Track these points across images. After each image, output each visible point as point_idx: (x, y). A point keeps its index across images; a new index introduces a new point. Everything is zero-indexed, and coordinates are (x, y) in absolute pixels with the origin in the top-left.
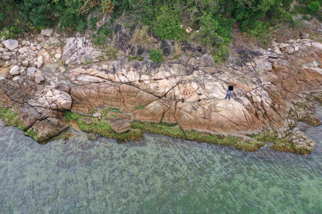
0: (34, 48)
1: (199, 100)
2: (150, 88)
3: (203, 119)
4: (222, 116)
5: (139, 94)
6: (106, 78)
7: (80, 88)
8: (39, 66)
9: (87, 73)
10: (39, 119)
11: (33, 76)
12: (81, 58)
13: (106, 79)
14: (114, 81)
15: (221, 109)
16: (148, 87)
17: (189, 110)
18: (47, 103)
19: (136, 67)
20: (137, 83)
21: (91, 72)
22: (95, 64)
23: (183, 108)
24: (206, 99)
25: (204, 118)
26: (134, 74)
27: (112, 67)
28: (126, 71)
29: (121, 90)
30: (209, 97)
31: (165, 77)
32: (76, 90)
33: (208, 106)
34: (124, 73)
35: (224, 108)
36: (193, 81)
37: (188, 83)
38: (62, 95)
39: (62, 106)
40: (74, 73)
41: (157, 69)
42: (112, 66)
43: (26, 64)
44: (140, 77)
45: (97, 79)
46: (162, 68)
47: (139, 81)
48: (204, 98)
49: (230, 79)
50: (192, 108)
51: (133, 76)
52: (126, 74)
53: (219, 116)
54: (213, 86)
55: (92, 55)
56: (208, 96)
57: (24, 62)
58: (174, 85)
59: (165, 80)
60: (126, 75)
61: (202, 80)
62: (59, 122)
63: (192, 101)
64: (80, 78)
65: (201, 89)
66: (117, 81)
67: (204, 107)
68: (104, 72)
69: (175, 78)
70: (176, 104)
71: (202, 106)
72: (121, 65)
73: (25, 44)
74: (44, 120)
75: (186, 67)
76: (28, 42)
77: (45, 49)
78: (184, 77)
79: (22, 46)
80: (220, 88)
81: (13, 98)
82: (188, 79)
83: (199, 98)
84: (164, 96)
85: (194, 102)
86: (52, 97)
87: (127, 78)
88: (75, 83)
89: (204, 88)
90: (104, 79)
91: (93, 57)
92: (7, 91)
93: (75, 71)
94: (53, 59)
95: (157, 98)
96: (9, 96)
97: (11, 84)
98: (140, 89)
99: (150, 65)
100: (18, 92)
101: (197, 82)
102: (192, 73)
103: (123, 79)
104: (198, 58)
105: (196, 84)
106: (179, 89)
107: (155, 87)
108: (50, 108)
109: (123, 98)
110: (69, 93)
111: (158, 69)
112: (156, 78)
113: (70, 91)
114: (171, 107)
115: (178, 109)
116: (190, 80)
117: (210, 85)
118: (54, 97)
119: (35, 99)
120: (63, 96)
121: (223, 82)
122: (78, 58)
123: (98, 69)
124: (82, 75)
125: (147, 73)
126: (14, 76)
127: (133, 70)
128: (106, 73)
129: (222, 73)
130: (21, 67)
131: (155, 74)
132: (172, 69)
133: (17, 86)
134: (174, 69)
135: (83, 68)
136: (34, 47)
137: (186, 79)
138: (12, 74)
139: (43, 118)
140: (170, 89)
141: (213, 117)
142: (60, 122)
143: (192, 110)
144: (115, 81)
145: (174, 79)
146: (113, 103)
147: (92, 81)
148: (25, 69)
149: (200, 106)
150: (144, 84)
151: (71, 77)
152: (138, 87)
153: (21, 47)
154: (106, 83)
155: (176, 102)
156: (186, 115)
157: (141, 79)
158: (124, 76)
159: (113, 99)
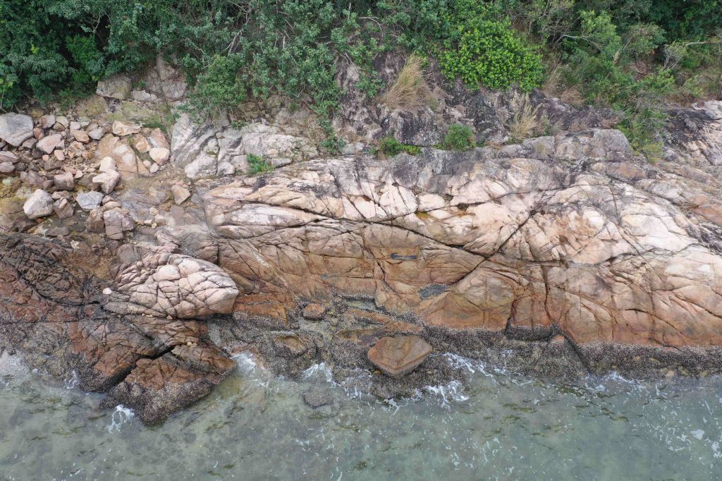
0: (82, 136)
1: (612, 259)
2: (453, 233)
3: (634, 312)
4: (686, 299)
5: (425, 252)
6: (319, 210)
7: (248, 245)
8: (108, 186)
9: (260, 200)
10: (145, 354)
11: (98, 219)
12: (232, 156)
13: (320, 214)
14: (343, 219)
15: (682, 279)
16: (448, 230)
17: (587, 289)
18: (163, 303)
19: (401, 173)
20: (412, 218)
21: (275, 195)
22: (278, 171)
23: (571, 286)
24: (630, 254)
25: (636, 310)
26: (400, 193)
27: (332, 178)
28: (373, 186)
29: (369, 242)
30: (638, 248)
31: (487, 198)
32: (236, 252)
33: (644, 275)
34: (369, 194)
35: (691, 276)
36: (586, 204)
37: (571, 211)
38: (210, 273)
39: (213, 308)
40: (219, 201)
41: (466, 174)
42: (331, 173)
43: (68, 185)
44: (418, 201)
45: (291, 215)
46: (478, 170)
47: (417, 212)
48: (626, 251)
49: (686, 194)
50: (595, 282)
51: (397, 200)
52: (375, 195)
53: (679, 301)
54: (643, 214)
55: (265, 145)
56: (635, 245)
57: (59, 178)
58: (522, 218)
59: (491, 206)
60: (376, 197)
61: (610, 201)
62: (211, 360)
63: (592, 263)
64: (242, 216)
65: (612, 226)
66: (351, 218)
67: (630, 276)
68: (312, 194)
69: (521, 197)
70: (545, 276)
71: (626, 275)
72: (357, 170)
73: (53, 126)
74: (161, 354)
75: (551, 166)
76: (63, 121)
77: (115, 135)
78: (548, 193)
79: (46, 131)
80: (664, 219)
81: (46, 292)
82: (567, 200)
83: (612, 253)
84: (498, 252)
85: (598, 264)
86: (176, 282)
87: (379, 205)
88: (228, 230)
89: (619, 224)
90: (315, 213)
91: (269, 152)
92: (25, 271)
93: (223, 195)
94: (147, 163)
95: (477, 260)
96: (34, 286)
97: (34, 247)
98: (422, 235)
99: (441, 166)
100: (61, 270)
101: (597, 206)
102: (573, 181)
103: (368, 210)
104: (583, 139)
105: (596, 213)
106: (543, 229)
107: (467, 229)
108: (176, 318)
109: (379, 264)
110: (217, 263)
111: (469, 173)
112: (464, 201)
113: (218, 255)
114: (535, 285)
115: (554, 291)
116: (576, 203)
117: (637, 214)
118: (182, 282)
119: (121, 292)
120: (213, 278)
121: (668, 203)
122: (224, 158)
123: (292, 185)
124: (246, 206)
125: (433, 189)
126: (35, 221)
127: (394, 182)
128: (318, 197)
129: (658, 176)
130: (56, 195)
131: (458, 189)
132: (512, 172)
133: (57, 254)
134: (517, 172)
135: (245, 186)
136: (82, 131)
137: (562, 200)
138: (31, 217)
139: (157, 349)
140: (513, 231)
141: (663, 305)
142: (213, 359)
143: (596, 290)
144: (345, 216)
145: (519, 201)
146: (354, 283)
147: (279, 221)
148: (68, 197)
149: (617, 275)
150: (431, 220)
151: (213, 214)
152: (416, 233)
153: (42, 135)
154: (322, 226)
155: (542, 267)
156: (585, 306)
157: (423, 206)
158: (372, 202)
159: (353, 272)
